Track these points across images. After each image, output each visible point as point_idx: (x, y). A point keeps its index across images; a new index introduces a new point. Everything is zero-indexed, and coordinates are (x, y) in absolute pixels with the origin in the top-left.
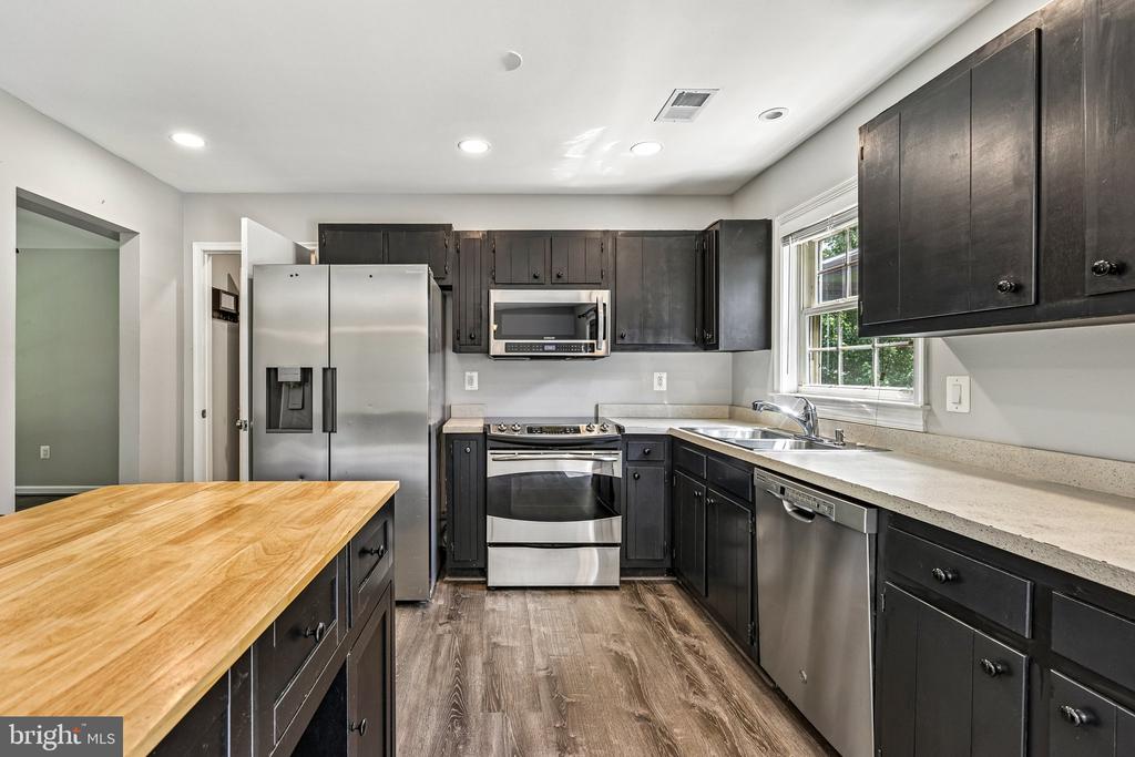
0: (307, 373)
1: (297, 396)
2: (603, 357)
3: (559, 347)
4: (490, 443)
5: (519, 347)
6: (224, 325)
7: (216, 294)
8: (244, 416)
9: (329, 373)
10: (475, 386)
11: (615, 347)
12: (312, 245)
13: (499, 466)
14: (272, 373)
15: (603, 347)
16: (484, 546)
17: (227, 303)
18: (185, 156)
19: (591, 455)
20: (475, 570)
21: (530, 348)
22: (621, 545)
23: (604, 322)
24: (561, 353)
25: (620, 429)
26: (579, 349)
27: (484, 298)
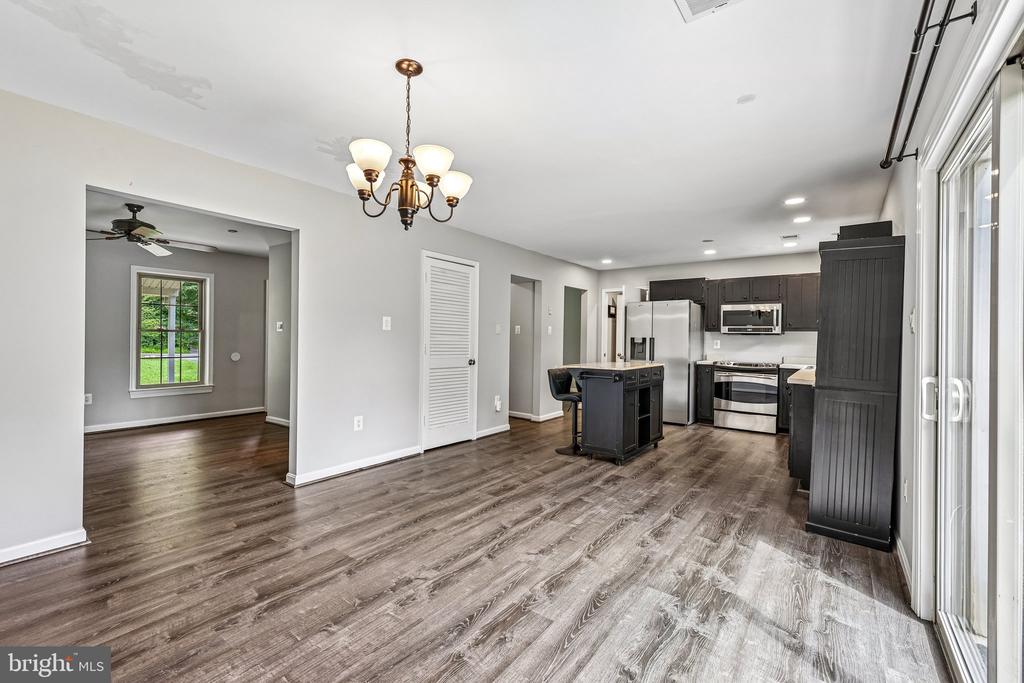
0: (644, 339)
1: (641, 347)
2: (778, 334)
3: (754, 330)
4: (716, 369)
5: (734, 330)
6: (612, 319)
7: (609, 307)
9: (652, 340)
10: (719, 347)
11: (783, 330)
12: (647, 288)
13: (721, 377)
14: (633, 339)
15: (778, 330)
16: (712, 410)
17: (612, 311)
18: (606, 265)
19: (763, 376)
20: (709, 421)
21: (740, 330)
22: (778, 416)
23: (777, 318)
24: (755, 333)
25: (778, 366)
26: (766, 330)
27: (719, 309)
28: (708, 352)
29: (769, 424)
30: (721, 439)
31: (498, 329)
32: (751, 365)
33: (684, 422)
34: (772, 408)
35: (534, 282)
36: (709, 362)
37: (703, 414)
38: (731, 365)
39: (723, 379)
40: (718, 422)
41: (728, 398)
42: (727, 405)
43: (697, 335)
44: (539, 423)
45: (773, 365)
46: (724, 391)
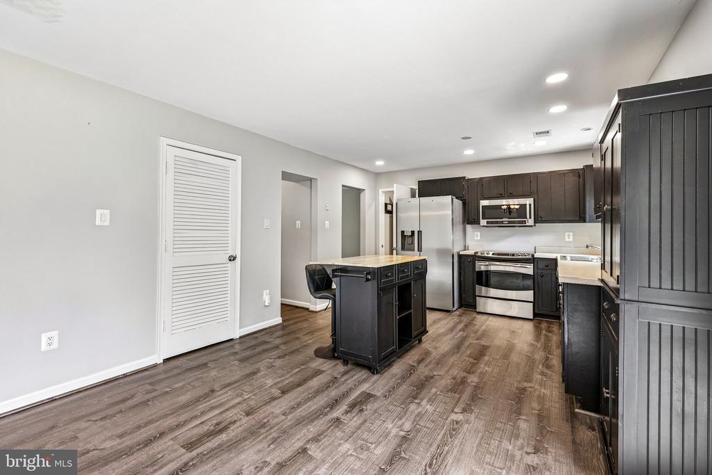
0: (413, 232)
1: (410, 239)
2: (531, 226)
3: (509, 222)
4: (477, 259)
5: (492, 223)
6: (388, 215)
7: (386, 205)
8: (395, 246)
9: (420, 232)
10: (479, 238)
11: (536, 221)
12: (416, 187)
13: (481, 266)
14: (403, 232)
15: (531, 222)
16: (475, 297)
17: (389, 208)
19: (519, 265)
20: (473, 306)
21: (497, 222)
22: (534, 303)
23: (530, 211)
24: (511, 225)
25: (533, 255)
26: (520, 222)
27: (479, 204)
28: (469, 243)
29: (527, 311)
30: (484, 327)
31: (267, 223)
32: (508, 255)
33: (450, 307)
34: (529, 295)
35: (311, 180)
36: (471, 252)
37: (467, 301)
38: (490, 255)
39: (483, 268)
40: (479, 309)
41: (488, 285)
42: (487, 292)
43: (459, 227)
44: (316, 312)
45: (529, 254)
46: (484, 279)
